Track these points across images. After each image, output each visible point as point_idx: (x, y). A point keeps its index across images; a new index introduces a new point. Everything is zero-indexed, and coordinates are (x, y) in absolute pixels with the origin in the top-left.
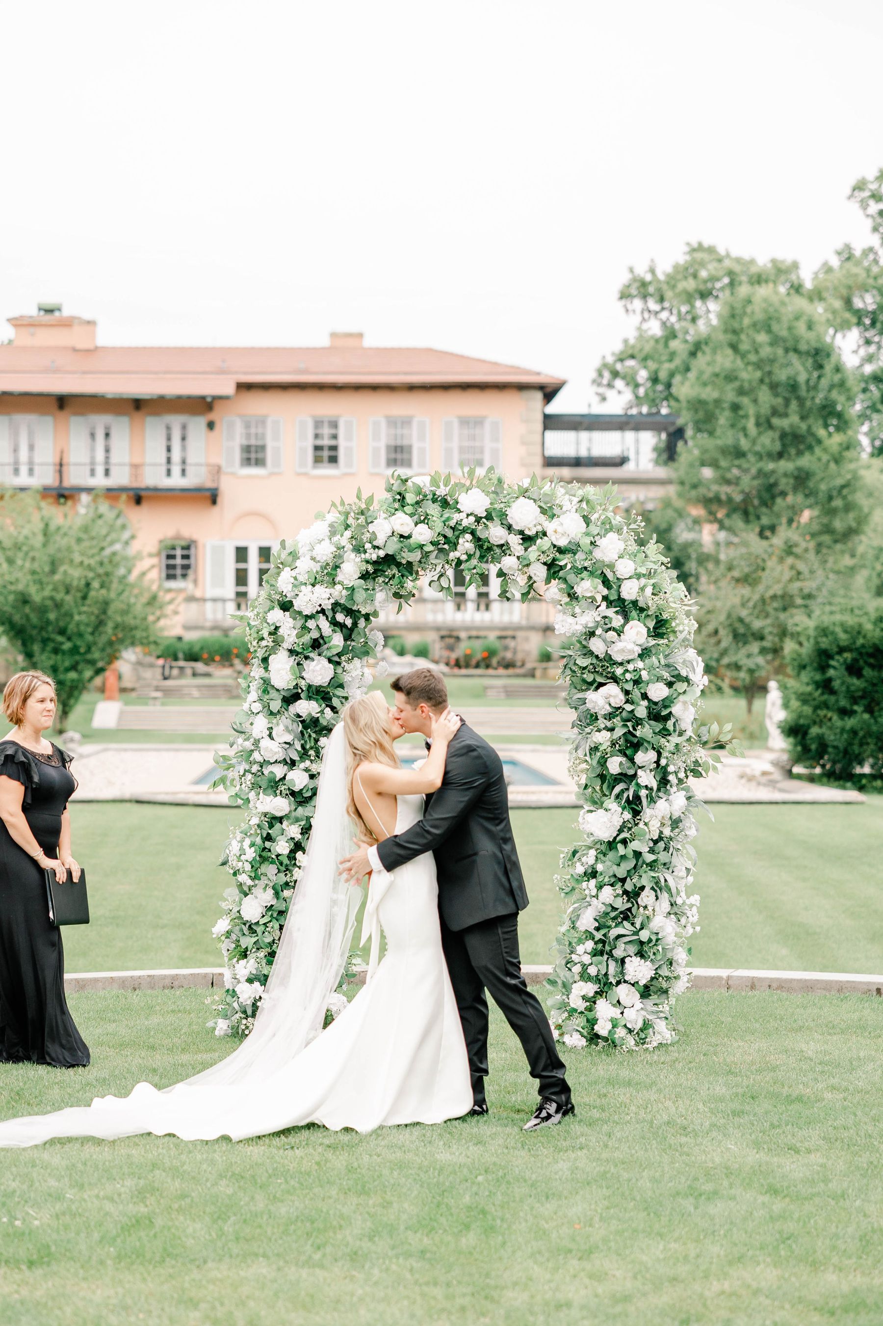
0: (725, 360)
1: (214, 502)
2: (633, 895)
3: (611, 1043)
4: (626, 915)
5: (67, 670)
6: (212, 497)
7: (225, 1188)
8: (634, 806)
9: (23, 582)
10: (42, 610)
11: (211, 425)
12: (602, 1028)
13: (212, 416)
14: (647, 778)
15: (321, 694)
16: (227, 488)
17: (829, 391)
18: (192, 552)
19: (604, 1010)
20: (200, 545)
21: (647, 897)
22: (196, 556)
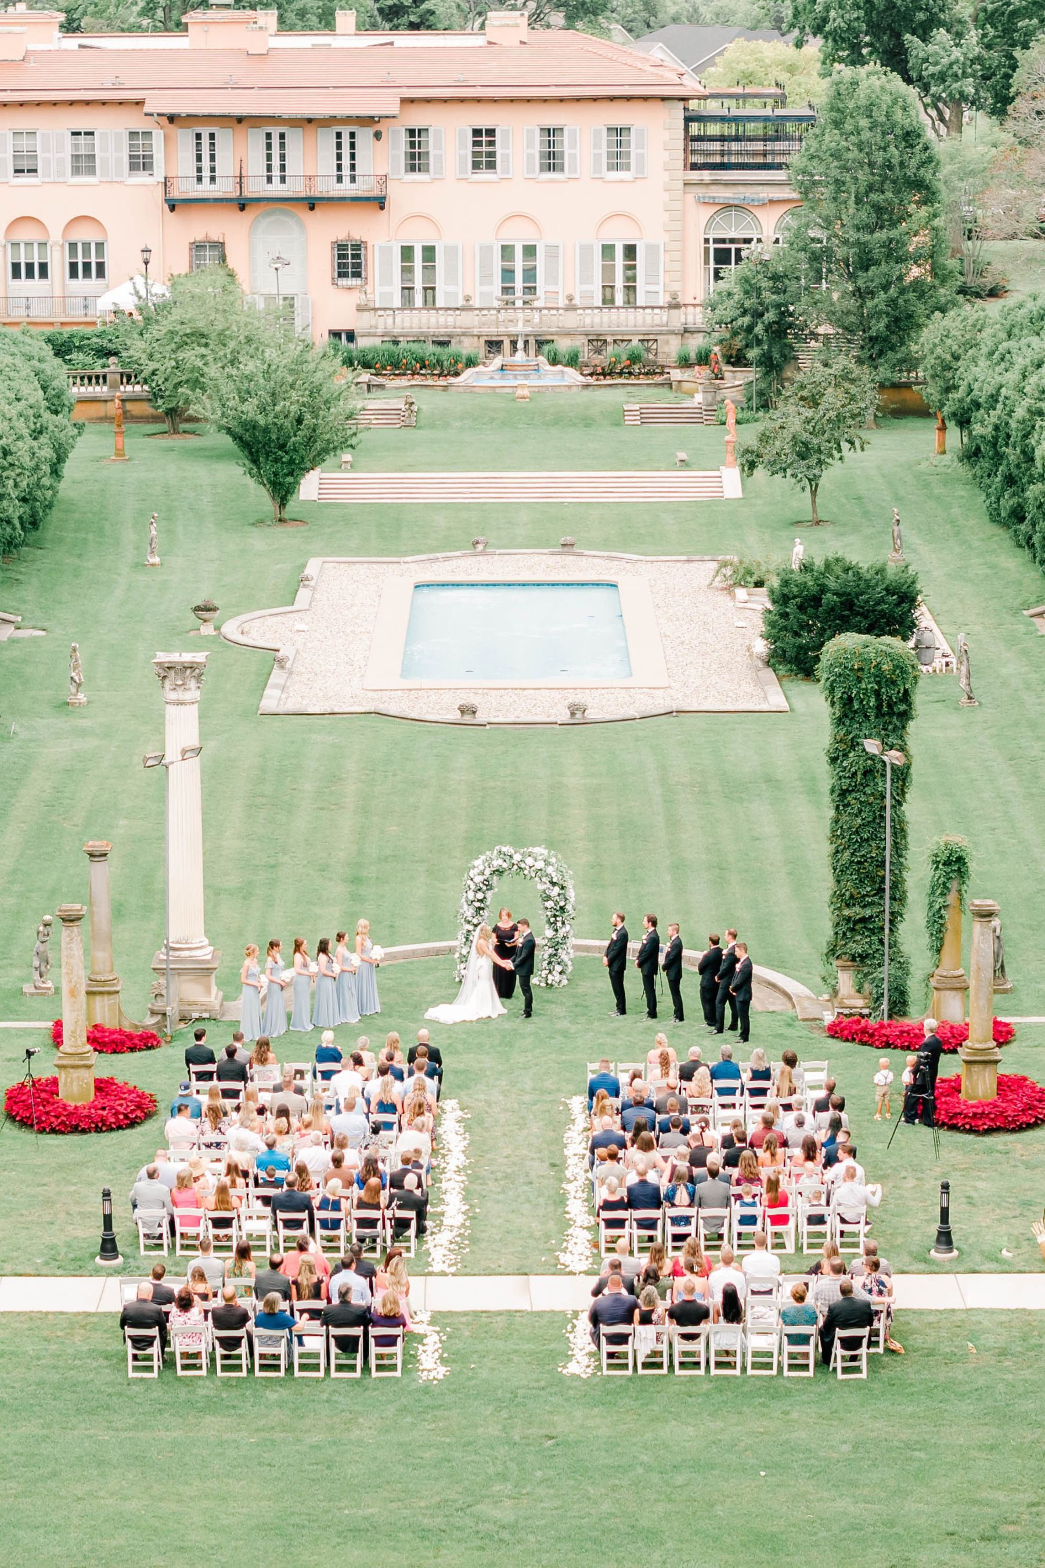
0: (832, 139)
1: (382, 208)
2: (557, 950)
3: (552, 985)
4: (555, 955)
5: (287, 475)
6: (380, 203)
7: (464, 1036)
8: (556, 930)
9: (250, 409)
10: (266, 430)
11: (378, 135)
12: (549, 982)
13: (378, 127)
14: (559, 924)
15: (481, 901)
16: (395, 193)
17: (918, 169)
18: (363, 252)
19: (550, 977)
20: (369, 245)
21: (560, 951)
22: (366, 255)
